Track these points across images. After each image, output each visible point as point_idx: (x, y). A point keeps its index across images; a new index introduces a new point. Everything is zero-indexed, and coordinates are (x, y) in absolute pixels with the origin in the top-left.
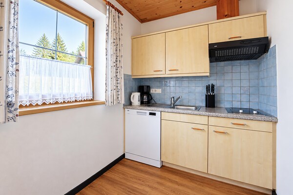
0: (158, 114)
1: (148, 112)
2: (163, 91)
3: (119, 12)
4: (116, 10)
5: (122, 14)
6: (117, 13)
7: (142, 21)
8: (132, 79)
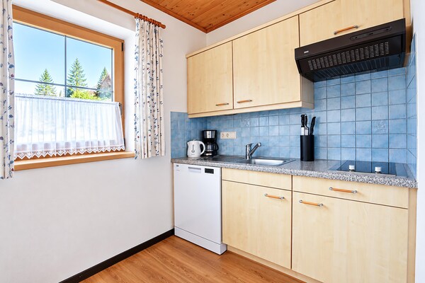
0: (217, 171)
1: (203, 168)
2: (239, 134)
3: (157, 24)
4: (151, 22)
5: (164, 27)
6: (152, 26)
7: (206, 29)
8: (188, 120)
